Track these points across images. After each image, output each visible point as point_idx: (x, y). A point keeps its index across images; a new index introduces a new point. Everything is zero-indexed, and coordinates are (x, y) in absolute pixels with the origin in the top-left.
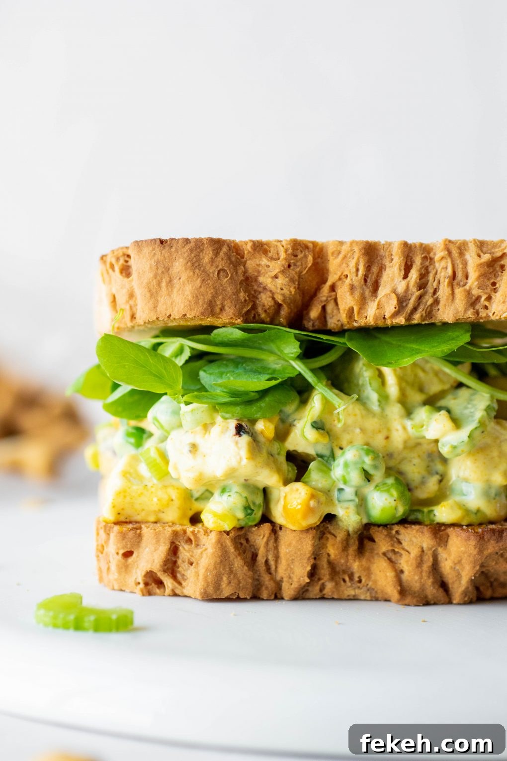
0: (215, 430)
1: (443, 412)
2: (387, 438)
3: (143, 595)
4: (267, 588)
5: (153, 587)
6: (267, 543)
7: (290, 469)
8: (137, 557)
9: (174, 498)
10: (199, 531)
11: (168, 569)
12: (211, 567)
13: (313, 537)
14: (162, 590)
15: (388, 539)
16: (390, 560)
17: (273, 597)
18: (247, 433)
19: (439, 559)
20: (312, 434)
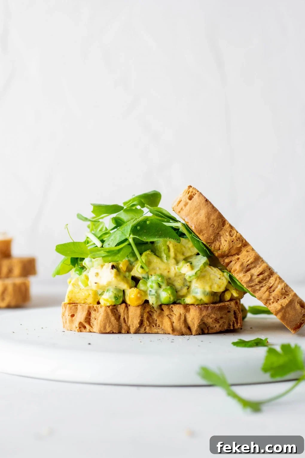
0: (105, 267)
1: (188, 264)
2: (169, 272)
3: (78, 332)
4: (124, 329)
5: (82, 329)
6: (124, 311)
7: (133, 283)
8: (76, 317)
9: (90, 294)
10: (98, 307)
11: (87, 321)
12: (103, 321)
13: (140, 309)
14: (86, 330)
15: (168, 310)
16: (169, 318)
17: (126, 332)
18: (115, 268)
19: (187, 317)
20: (140, 270)
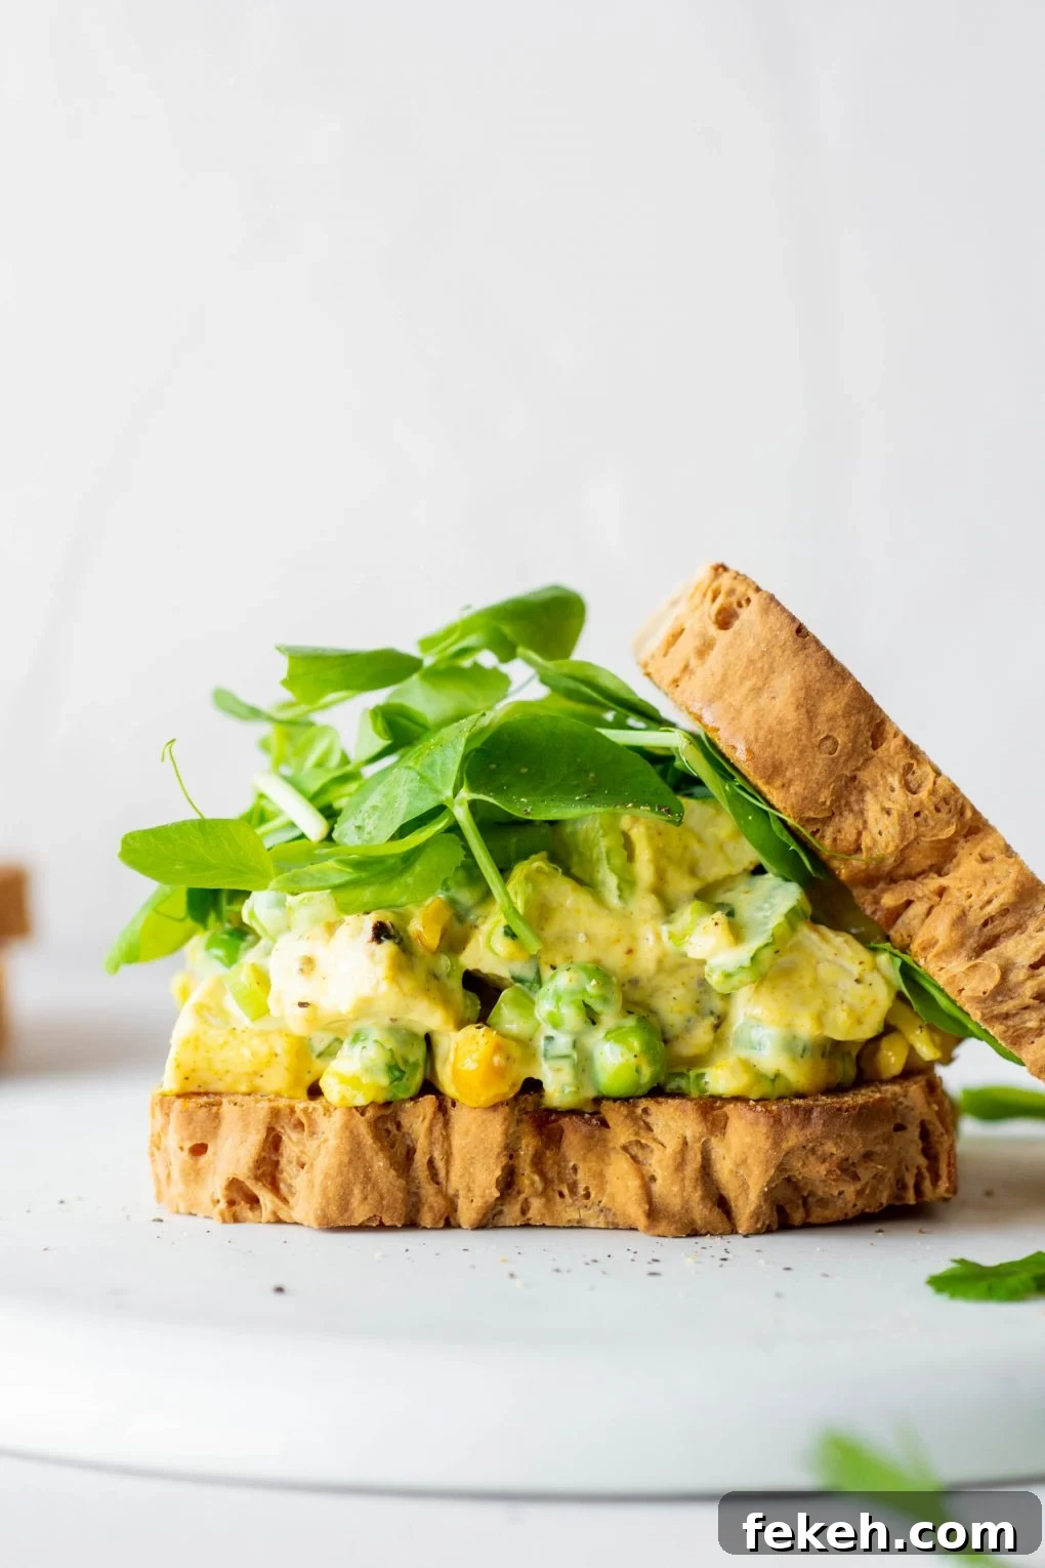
0: (343, 932)
1: (719, 915)
2: (630, 952)
3: (224, 1221)
4: (431, 1208)
5: (243, 1208)
6: (430, 1130)
7: (468, 1002)
8: (215, 1154)
9: (279, 1050)
10: (314, 1109)
11: (263, 1175)
12: (333, 1172)
13: (505, 1119)
14: (257, 1213)
15: (629, 1122)
16: (634, 1158)
17: (441, 1224)
18: (389, 937)
19: (713, 1157)
20: (502, 945)
